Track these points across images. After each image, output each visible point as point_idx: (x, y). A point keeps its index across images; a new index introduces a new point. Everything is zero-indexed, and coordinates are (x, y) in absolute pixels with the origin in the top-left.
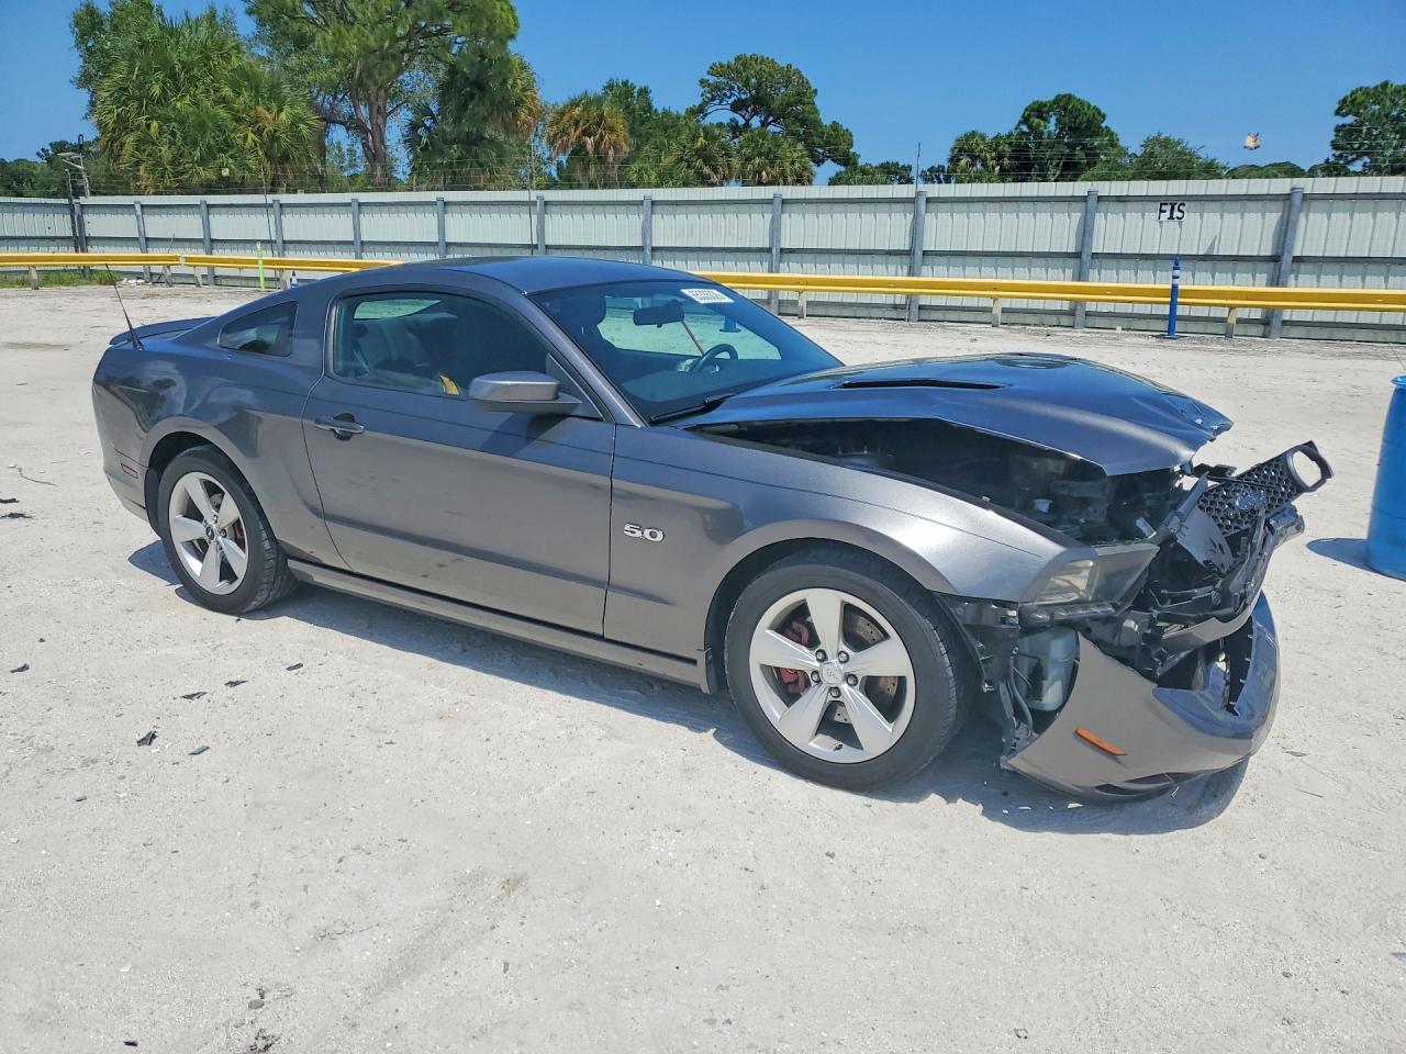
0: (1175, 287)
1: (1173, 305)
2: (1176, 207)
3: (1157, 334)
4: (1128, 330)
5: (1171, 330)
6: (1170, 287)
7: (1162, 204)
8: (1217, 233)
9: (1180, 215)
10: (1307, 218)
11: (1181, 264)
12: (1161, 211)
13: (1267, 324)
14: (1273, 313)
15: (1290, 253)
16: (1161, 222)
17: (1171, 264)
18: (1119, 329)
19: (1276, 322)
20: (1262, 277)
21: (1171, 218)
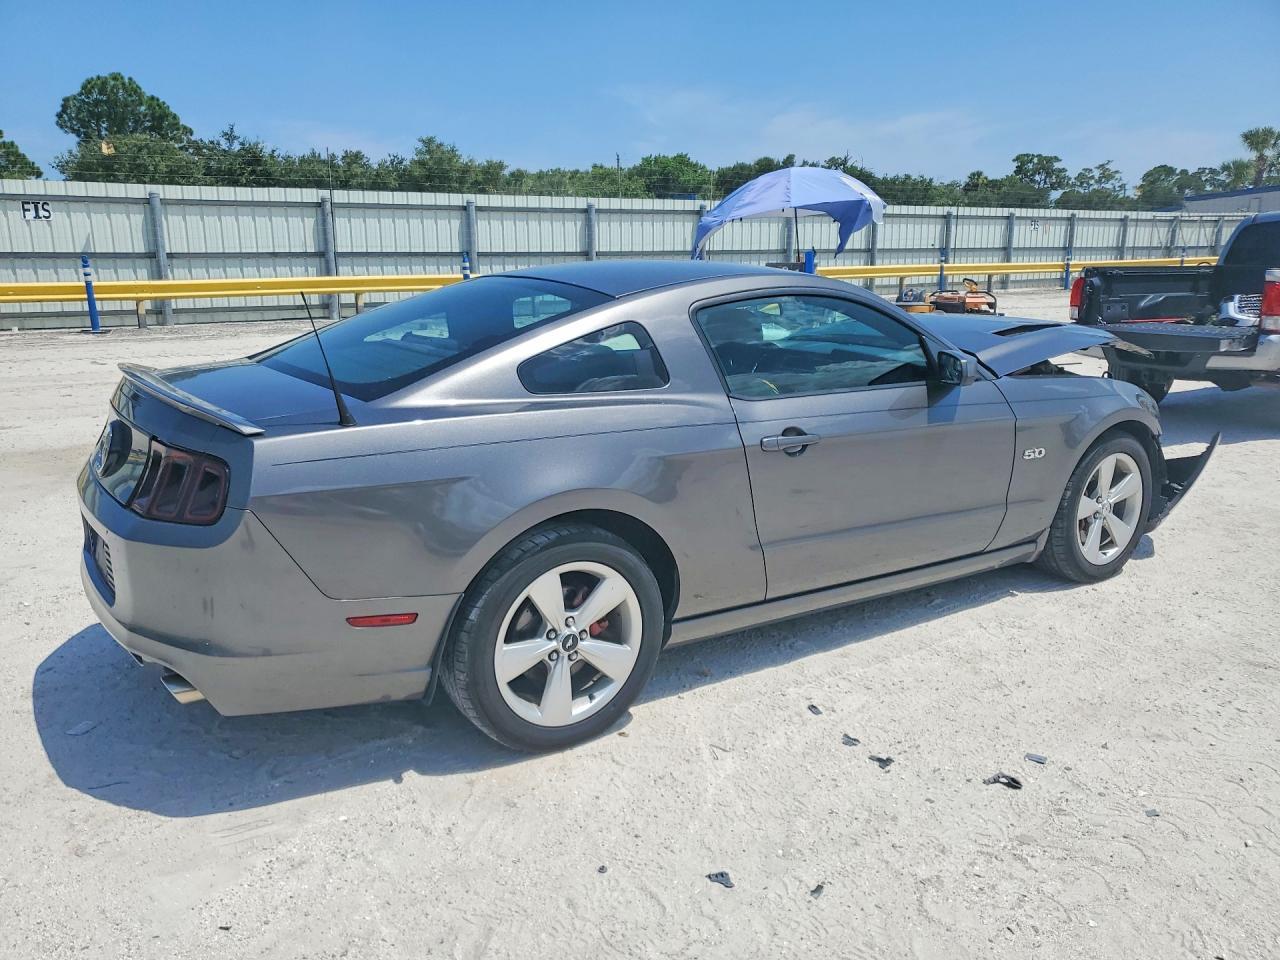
0: (88, 284)
1: (91, 302)
2: (40, 206)
3: (79, 330)
4: (23, 329)
5: (95, 325)
6: (84, 284)
7: (23, 203)
8: (89, 230)
9: (47, 214)
10: (166, 219)
11: (90, 262)
12: (25, 210)
13: (160, 312)
14: (164, 303)
15: (164, 250)
16: (28, 221)
17: (80, 262)
18: (15, 330)
19: (168, 311)
20: (143, 272)
21: (37, 216)
